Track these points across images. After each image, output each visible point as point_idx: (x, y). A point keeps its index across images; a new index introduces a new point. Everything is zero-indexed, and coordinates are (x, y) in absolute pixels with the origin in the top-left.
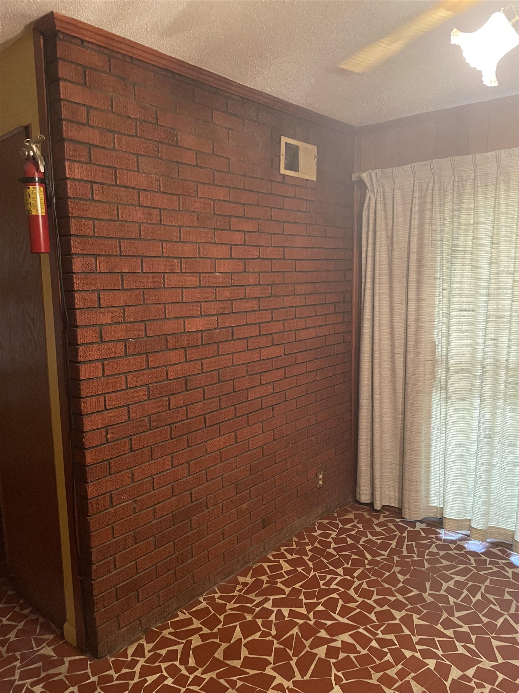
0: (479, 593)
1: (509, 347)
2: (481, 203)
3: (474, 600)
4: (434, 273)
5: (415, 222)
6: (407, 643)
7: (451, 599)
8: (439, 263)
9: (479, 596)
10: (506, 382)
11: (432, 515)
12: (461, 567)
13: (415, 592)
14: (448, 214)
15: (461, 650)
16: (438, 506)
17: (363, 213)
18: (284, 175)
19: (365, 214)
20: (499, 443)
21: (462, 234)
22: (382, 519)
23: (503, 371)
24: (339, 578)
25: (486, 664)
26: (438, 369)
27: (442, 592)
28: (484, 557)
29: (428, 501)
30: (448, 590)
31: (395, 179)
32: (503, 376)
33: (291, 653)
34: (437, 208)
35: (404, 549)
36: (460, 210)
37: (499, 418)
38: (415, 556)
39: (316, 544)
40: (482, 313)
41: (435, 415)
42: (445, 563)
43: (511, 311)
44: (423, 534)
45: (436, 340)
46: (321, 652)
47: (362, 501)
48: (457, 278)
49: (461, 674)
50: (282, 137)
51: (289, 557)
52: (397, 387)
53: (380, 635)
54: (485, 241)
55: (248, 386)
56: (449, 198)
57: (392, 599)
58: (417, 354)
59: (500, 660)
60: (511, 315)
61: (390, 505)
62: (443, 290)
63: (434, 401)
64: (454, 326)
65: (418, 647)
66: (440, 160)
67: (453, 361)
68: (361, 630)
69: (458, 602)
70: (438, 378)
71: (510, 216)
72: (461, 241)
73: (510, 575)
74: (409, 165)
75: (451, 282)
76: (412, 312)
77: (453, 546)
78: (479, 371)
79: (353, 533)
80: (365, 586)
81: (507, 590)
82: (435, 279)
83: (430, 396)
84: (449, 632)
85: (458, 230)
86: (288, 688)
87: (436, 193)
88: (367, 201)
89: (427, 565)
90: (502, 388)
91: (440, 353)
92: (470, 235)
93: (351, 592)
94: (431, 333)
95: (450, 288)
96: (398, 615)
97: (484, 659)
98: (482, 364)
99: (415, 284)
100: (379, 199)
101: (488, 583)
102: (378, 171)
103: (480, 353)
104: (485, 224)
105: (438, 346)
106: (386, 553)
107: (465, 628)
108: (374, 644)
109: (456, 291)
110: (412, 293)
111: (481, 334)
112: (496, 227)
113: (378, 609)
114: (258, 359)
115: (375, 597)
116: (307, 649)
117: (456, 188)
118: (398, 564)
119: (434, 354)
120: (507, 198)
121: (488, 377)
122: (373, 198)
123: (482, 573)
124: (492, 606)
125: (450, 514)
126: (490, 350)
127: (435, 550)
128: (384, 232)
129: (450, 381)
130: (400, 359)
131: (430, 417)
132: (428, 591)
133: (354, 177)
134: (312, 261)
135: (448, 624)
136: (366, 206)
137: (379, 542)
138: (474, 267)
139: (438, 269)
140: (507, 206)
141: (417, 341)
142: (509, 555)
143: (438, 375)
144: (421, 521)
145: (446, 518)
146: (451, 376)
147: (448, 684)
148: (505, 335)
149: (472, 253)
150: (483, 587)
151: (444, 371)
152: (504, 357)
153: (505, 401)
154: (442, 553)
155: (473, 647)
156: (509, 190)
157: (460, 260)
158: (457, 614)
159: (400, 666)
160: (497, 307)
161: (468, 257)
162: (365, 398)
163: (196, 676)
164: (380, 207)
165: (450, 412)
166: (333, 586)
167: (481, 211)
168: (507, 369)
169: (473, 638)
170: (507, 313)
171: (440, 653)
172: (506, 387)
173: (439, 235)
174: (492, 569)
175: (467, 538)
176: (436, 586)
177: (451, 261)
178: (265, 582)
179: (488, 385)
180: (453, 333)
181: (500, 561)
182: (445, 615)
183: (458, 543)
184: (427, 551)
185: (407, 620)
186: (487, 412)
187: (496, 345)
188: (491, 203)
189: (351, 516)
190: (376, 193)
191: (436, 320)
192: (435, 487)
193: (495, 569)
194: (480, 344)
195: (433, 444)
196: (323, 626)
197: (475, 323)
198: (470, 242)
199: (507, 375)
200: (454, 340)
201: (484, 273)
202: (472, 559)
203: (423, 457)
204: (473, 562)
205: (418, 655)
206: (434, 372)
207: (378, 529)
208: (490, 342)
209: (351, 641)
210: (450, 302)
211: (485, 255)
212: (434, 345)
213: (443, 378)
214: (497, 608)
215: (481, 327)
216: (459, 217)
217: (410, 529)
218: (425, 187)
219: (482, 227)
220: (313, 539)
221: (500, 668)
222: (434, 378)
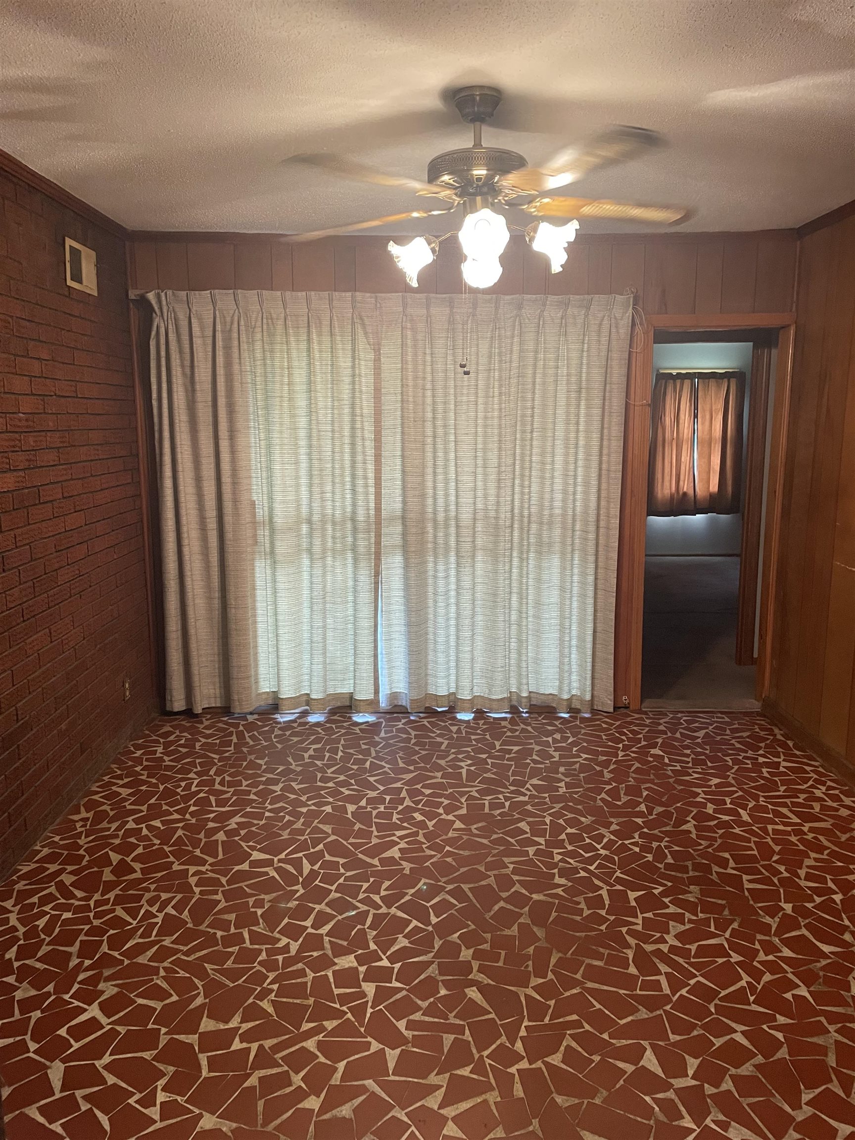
0: (340, 751)
1: (333, 501)
2: (293, 345)
3: (338, 757)
4: (248, 420)
5: (220, 360)
6: (298, 803)
7: (318, 763)
8: (251, 409)
9: (340, 754)
10: (334, 538)
11: (262, 703)
12: (313, 738)
13: (281, 768)
14: (259, 355)
15: (347, 792)
16: (268, 690)
17: (151, 343)
18: (69, 287)
19: (153, 343)
20: (330, 603)
21: (278, 379)
22: (206, 723)
23: (329, 527)
24: (196, 782)
25: (372, 794)
26: (260, 532)
27: (307, 760)
28: (328, 725)
29: (257, 688)
30: (310, 757)
31: (191, 306)
32: (330, 532)
33: (190, 849)
34: (244, 346)
35: (248, 740)
36: (272, 351)
37: (329, 578)
38: (263, 742)
39: (145, 763)
40: (304, 465)
41: (260, 586)
42: (295, 739)
43: (333, 463)
44: (260, 723)
45: (255, 498)
46: (221, 836)
47: (176, 710)
48: (277, 428)
49: (356, 806)
50: (67, 238)
51: (121, 782)
52: (211, 559)
53: (270, 807)
54: (300, 387)
55: (56, 566)
56: (258, 336)
57: (264, 779)
58: (237, 514)
59: (382, 788)
60: (333, 468)
61: (210, 706)
62: (260, 440)
63: (257, 570)
64: (278, 481)
65: (309, 803)
66: (246, 292)
67: (279, 520)
68: (248, 810)
69: (325, 762)
70: (261, 542)
71: (324, 363)
72: (278, 386)
73: (358, 731)
74: (209, 292)
75: (268, 431)
76: (226, 466)
77: (295, 725)
78: (305, 528)
79: (182, 742)
80: (227, 778)
81: (361, 742)
82: (248, 427)
83: (253, 565)
84: (331, 784)
85: (273, 373)
86: (207, 870)
87: (242, 328)
88: (155, 329)
89: (279, 746)
90: (330, 544)
91: (261, 513)
92: (286, 380)
93: (217, 787)
94: (249, 490)
95: (268, 439)
96: (277, 788)
97: (369, 792)
98: (310, 522)
99: (227, 434)
100: (170, 327)
101: (342, 742)
102: (169, 292)
103: (304, 510)
104: (299, 368)
105: (259, 505)
106: (232, 748)
107: (342, 778)
108: (267, 814)
109: (276, 441)
110: (224, 444)
111: (304, 490)
112: (310, 373)
113: (254, 790)
114: (64, 530)
115: (245, 783)
116: (204, 840)
117: (265, 327)
118: (250, 753)
119: (254, 515)
120: (320, 343)
121: (317, 534)
122: (162, 325)
123: (333, 737)
124: (355, 757)
125: (287, 692)
126: (316, 505)
127: (280, 732)
128: (179, 369)
129: (278, 544)
130: (212, 524)
131: (254, 589)
132: (294, 763)
133: (133, 294)
134: (101, 401)
135: (325, 780)
136: (153, 333)
137: (218, 741)
138: (293, 416)
139: (252, 417)
140: (320, 351)
141: (236, 501)
142: (350, 718)
143: (260, 539)
144: (251, 713)
145: (282, 699)
146: (278, 537)
147: (349, 816)
148: (329, 488)
149: (290, 400)
150: (340, 746)
151: (267, 533)
152: (329, 511)
153: (334, 557)
154: (288, 733)
155: (355, 787)
156: (321, 335)
157: (278, 407)
158: (329, 771)
159: (302, 820)
160: (320, 459)
161: (285, 404)
162: (172, 578)
163: (96, 901)
164: (172, 337)
165: (280, 578)
166: (194, 789)
167: (294, 354)
168: (334, 523)
169: (353, 781)
170: (329, 465)
171: (331, 800)
172: (334, 543)
173: (250, 377)
174: (340, 732)
175: (305, 714)
176: (298, 758)
177: (267, 408)
178: (109, 811)
179: (317, 542)
180: (276, 489)
181: (345, 724)
182: (319, 775)
183: (298, 721)
184: (273, 736)
185: (288, 789)
186: (318, 571)
187: (323, 500)
188: (303, 346)
189: (167, 728)
190: (166, 319)
191: (254, 475)
192: (263, 670)
193: (343, 731)
194: (304, 499)
195: (259, 619)
196: (208, 819)
197: (297, 477)
198: (286, 388)
199: (334, 530)
200: (278, 497)
201: (303, 422)
202: (319, 729)
203: (251, 636)
204: (321, 731)
205: (313, 807)
206: (255, 536)
207: (208, 732)
208: (316, 496)
209: (243, 820)
210: (269, 453)
211: (301, 402)
212: (253, 504)
213: (267, 542)
214: (360, 757)
215: (304, 481)
216: (272, 359)
217: (242, 723)
218: (228, 319)
219: (296, 372)
220: (138, 761)
221: (385, 792)
222: (256, 543)
